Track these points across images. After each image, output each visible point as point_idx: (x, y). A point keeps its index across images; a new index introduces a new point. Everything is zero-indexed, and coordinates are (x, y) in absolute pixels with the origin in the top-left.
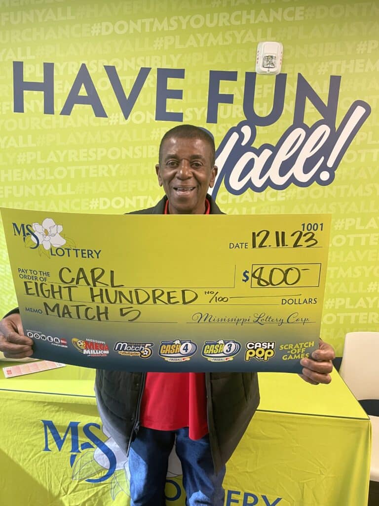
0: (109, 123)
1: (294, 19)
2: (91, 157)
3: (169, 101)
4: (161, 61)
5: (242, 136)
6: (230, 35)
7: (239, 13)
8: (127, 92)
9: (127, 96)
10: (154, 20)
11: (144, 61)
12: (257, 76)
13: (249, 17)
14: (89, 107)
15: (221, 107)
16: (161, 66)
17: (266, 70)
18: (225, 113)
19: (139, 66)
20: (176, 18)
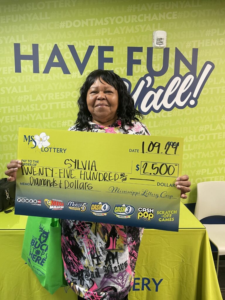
0: (72, 77)
1: (172, 18)
2: (62, 97)
3: (106, 64)
4: (100, 42)
5: (146, 82)
6: (138, 27)
7: (142, 15)
8: (82, 59)
9: (82, 62)
10: (95, 19)
11: (90, 42)
12: (154, 49)
13: (147, 17)
14: (60, 69)
15: (135, 66)
16: (100, 45)
17: (158, 46)
18: (137, 70)
19: (88, 45)
20: (107, 18)
